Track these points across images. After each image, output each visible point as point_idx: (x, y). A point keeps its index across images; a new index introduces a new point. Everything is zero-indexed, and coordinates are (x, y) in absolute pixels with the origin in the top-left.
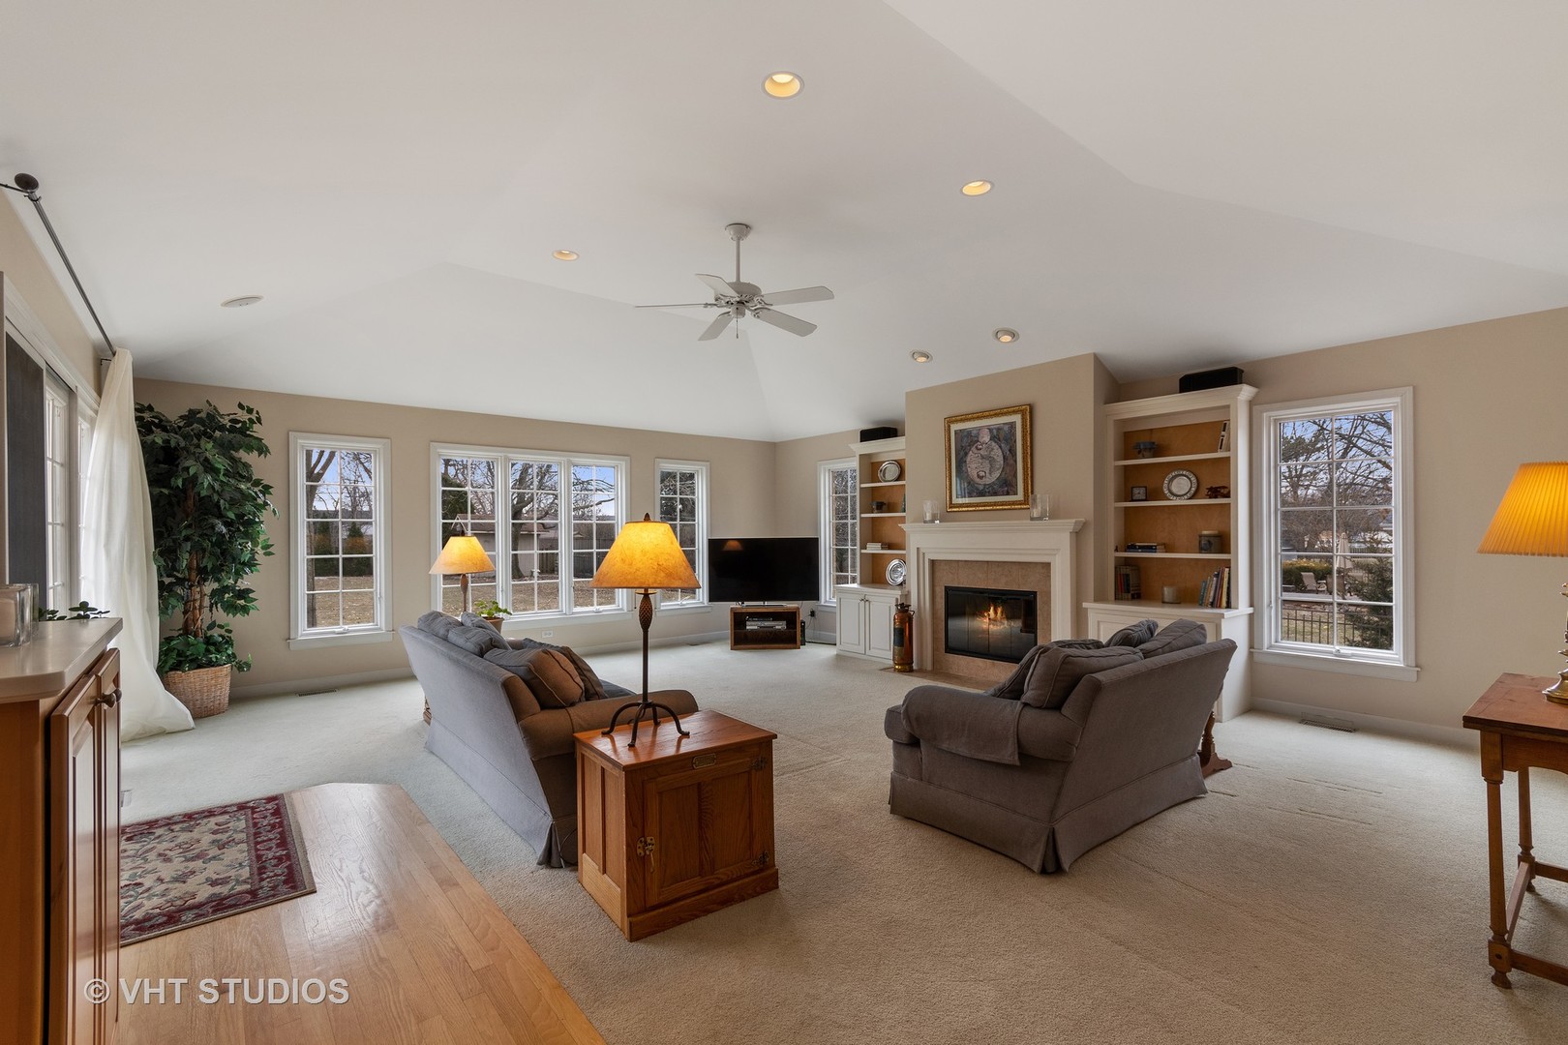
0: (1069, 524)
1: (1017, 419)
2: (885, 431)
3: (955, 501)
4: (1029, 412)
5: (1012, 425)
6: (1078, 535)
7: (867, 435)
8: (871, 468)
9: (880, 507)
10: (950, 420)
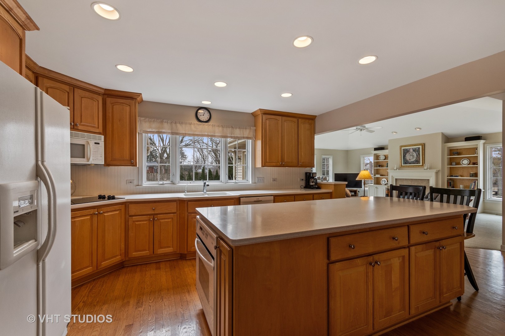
0: (435, 171)
1: (421, 147)
2: (382, 148)
3: (403, 165)
4: (424, 145)
5: (419, 148)
6: (437, 173)
7: (376, 149)
8: (377, 157)
9: (379, 166)
10: (401, 147)
